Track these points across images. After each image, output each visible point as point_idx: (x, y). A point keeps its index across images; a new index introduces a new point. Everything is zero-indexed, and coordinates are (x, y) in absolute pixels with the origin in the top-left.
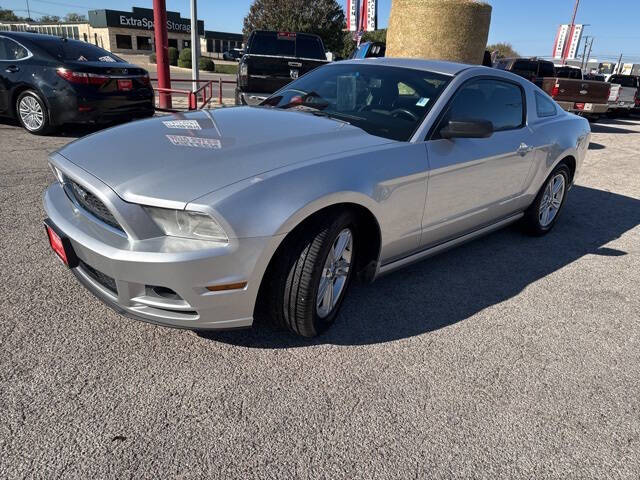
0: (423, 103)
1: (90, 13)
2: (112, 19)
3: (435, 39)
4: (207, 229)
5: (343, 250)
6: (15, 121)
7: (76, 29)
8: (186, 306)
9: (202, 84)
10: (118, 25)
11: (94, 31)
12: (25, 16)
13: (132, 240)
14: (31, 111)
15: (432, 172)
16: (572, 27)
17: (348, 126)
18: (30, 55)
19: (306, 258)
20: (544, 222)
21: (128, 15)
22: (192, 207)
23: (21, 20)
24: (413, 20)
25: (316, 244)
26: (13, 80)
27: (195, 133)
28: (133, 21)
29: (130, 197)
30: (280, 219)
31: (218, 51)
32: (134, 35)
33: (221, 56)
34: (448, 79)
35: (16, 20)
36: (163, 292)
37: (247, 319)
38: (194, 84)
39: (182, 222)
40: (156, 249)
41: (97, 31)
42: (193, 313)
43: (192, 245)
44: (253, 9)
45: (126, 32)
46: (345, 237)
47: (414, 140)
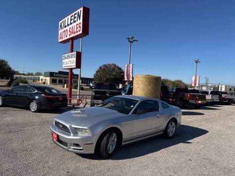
0: (132, 106)
1: (45, 73)
2: (51, 74)
3: (146, 85)
4: (86, 132)
5: (114, 138)
6: (28, 108)
7: (39, 78)
8: (81, 148)
9: (81, 96)
10: (53, 76)
11: (45, 78)
12: (22, 73)
13: (72, 135)
14: (34, 106)
15: (134, 121)
16: (196, 77)
17: (116, 111)
18: (36, 91)
19: (105, 138)
20: (171, 135)
21: (56, 73)
22: (84, 128)
23: (21, 74)
24: (140, 81)
25: (108, 135)
26: (31, 98)
27: (79, 113)
28: (58, 75)
29: (73, 126)
30: (100, 130)
31: (85, 83)
32: (58, 79)
33: (86, 85)
34: (138, 101)
35: (19, 74)
36: (77, 145)
37: (93, 152)
38: (78, 96)
39: (82, 131)
40: (77, 136)
41: (46, 78)
42: (82, 150)
43: (83, 135)
44: (97, 72)
45: (55, 78)
46: (114, 134)
47: (130, 114)
